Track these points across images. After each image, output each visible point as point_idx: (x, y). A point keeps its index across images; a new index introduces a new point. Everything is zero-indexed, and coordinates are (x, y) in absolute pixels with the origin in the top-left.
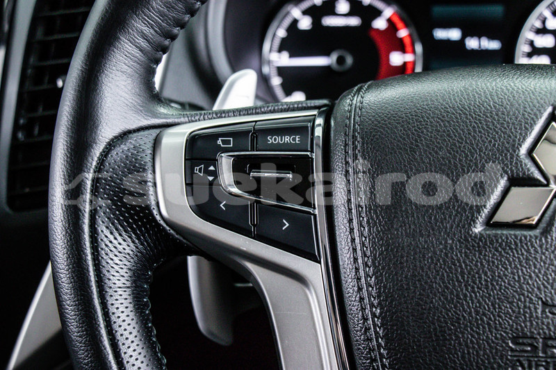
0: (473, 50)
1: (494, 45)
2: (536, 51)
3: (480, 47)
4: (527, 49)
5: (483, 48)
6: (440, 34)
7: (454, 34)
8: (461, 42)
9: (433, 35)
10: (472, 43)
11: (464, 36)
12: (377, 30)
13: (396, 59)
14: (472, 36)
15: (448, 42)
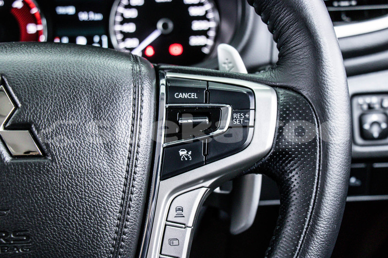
0: (84, 21)
1: (98, 17)
2: (125, 21)
3: (88, 19)
4: (119, 19)
5: (90, 19)
6: (61, 10)
7: (71, 10)
8: (76, 16)
9: (56, 12)
10: (83, 16)
11: (77, 11)
12: (16, 8)
13: (32, 29)
14: (83, 11)
15: (66, 16)
